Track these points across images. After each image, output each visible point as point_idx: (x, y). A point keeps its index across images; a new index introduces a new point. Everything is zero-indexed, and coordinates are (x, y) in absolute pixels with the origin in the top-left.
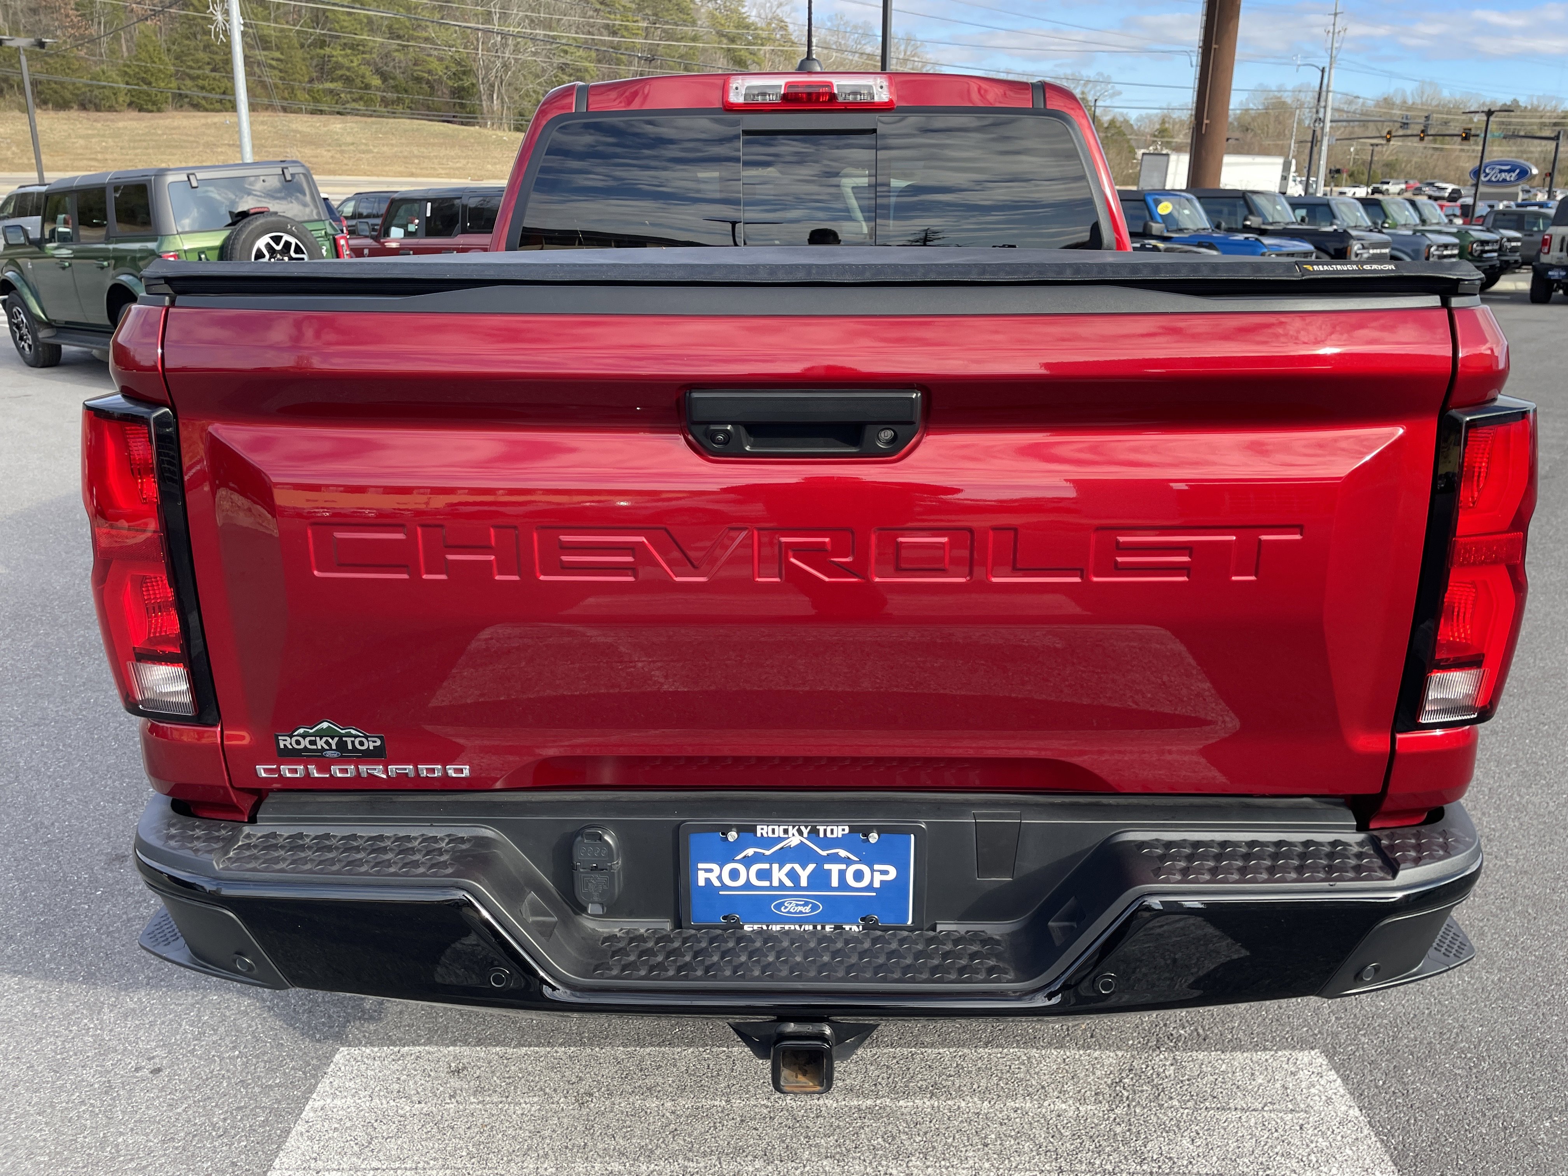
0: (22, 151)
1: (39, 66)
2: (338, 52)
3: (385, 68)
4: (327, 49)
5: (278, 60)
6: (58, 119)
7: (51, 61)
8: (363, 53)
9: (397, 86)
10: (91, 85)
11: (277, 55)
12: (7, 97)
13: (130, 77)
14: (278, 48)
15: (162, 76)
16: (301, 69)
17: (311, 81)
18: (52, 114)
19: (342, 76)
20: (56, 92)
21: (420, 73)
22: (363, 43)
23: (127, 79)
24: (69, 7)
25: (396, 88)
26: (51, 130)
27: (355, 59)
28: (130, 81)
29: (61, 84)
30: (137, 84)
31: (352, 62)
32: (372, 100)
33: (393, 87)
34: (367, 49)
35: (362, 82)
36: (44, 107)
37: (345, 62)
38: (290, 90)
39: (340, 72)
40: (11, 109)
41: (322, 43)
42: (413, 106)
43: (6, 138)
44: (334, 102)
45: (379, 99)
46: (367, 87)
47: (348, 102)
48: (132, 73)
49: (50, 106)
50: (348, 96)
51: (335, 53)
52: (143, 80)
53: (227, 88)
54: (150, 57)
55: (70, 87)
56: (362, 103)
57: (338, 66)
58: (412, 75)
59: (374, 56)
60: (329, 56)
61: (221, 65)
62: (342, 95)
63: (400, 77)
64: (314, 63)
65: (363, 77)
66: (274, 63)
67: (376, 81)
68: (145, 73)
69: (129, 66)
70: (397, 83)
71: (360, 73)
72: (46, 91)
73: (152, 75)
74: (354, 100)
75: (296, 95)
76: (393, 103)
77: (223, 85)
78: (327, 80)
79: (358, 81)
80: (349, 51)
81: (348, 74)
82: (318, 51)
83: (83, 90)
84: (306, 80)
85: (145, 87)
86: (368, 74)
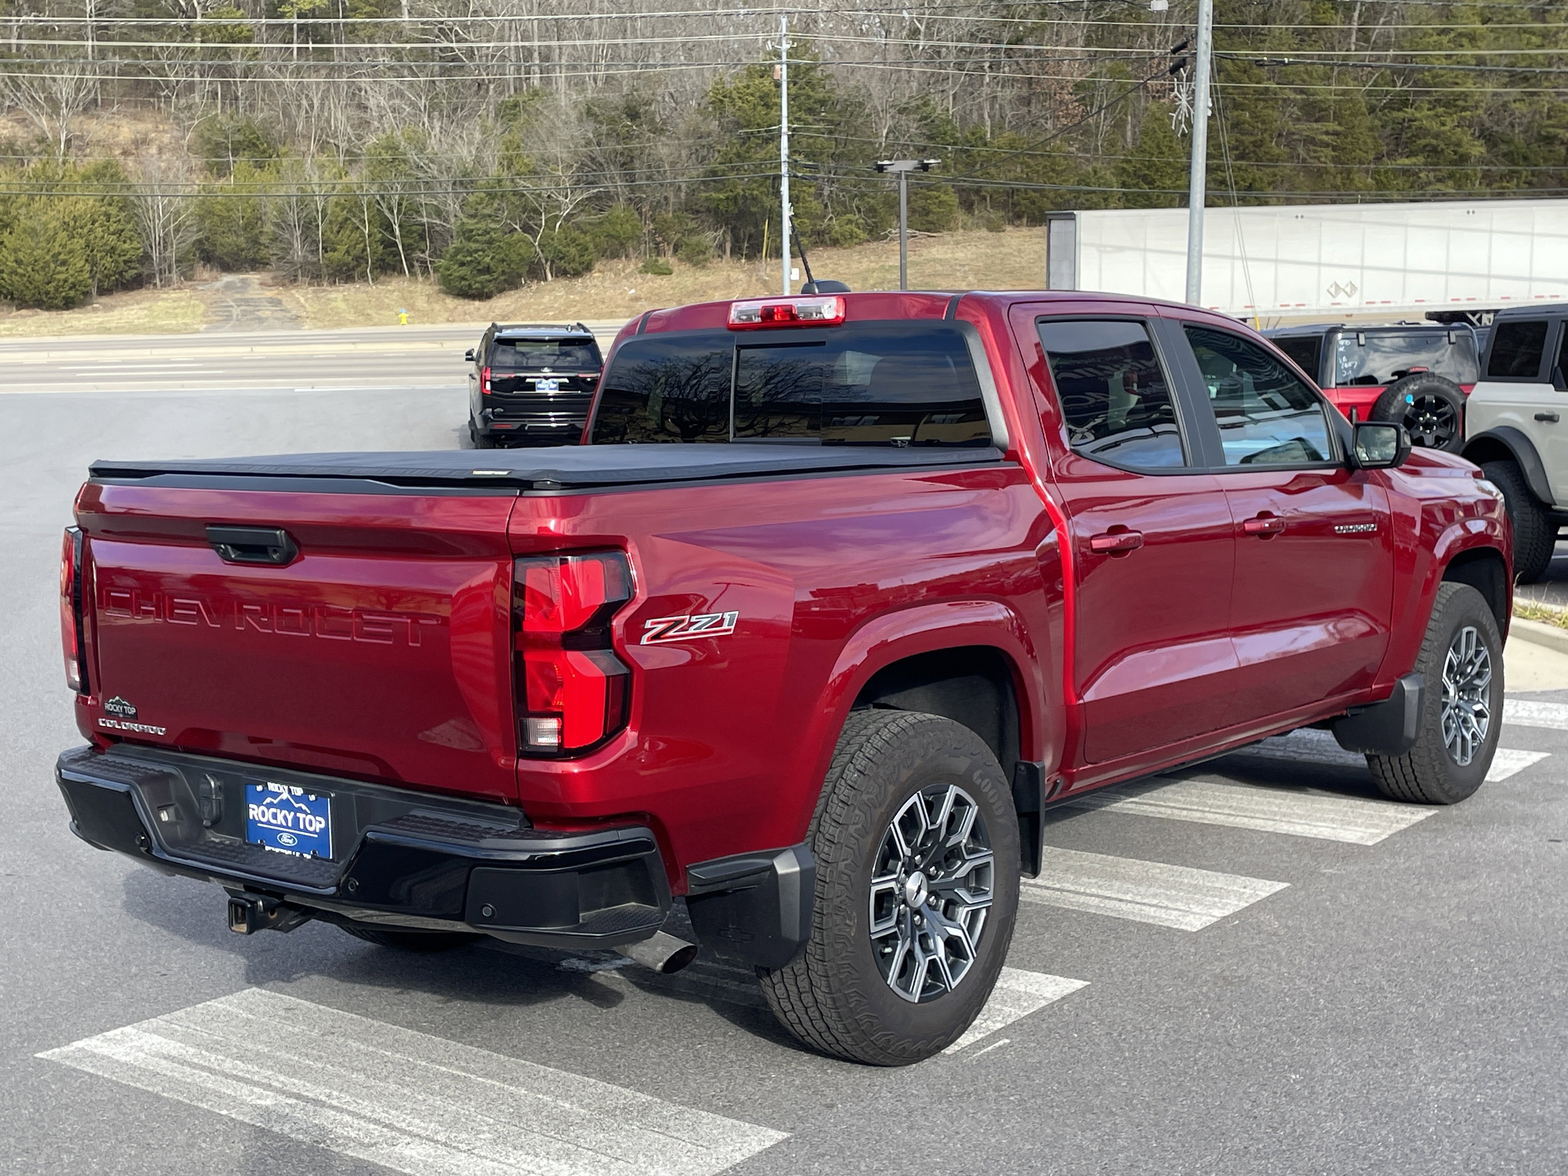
0: (979, 281)
1: (1019, 170)
2: (1426, 112)
3: (1495, 128)
4: (1409, 110)
5: (1336, 134)
6: (1031, 237)
7: (1031, 162)
8: (1464, 109)
9: (1512, 152)
10: (1079, 192)
11: (1333, 126)
12: (976, 212)
13: (1129, 176)
14: (1338, 117)
15: (1170, 171)
16: (1365, 142)
17: (1378, 159)
18: (1025, 231)
19: (1425, 146)
20: (1033, 203)
21: (1551, 130)
22: (1465, 96)
23: (1125, 178)
24: (1065, 91)
25: (1510, 157)
26: (1019, 251)
27: (1448, 120)
28: (1129, 181)
29: (1041, 191)
30: (1136, 185)
31: (1443, 124)
32: (1467, 176)
33: (1505, 155)
34: (1471, 103)
35: (1455, 153)
36: (1017, 222)
37: (1435, 126)
38: (1345, 175)
39: (1423, 142)
40: (978, 227)
41: (1403, 102)
42: (1535, 180)
43: (964, 266)
44: (1407, 185)
45: (1479, 175)
46: (1463, 159)
47: (1430, 183)
48: (1131, 169)
49: (1025, 220)
50: (1431, 175)
51: (1418, 115)
52: (1145, 178)
53: (1254, 180)
54: (1158, 147)
55: (1052, 195)
56: (1450, 183)
57: (1423, 132)
58: (1539, 133)
59: (1480, 112)
60: (1410, 120)
61: (1252, 148)
62: (1422, 175)
63: (1519, 138)
64: (1388, 131)
65: (1459, 144)
66: (1325, 138)
67: (1478, 149)
68: (1148, 168)
69: (1128, 162)
70: (1512, 148)
71: (1454, 139)
72: (1022, 202)
73: (1157, 170)
74: (1439, 180)
75: (1352, 180)
76: (1501, 178)
77: (1251, 176)
78: (1401, 155)
79: (1449, 151)
80: (1441, 110)
81: (1434, 142)
82: (1395, 114)
83: (1068, 196)
84: (1371, 157)
85: (1146, 188)
86: (1466, 139)
